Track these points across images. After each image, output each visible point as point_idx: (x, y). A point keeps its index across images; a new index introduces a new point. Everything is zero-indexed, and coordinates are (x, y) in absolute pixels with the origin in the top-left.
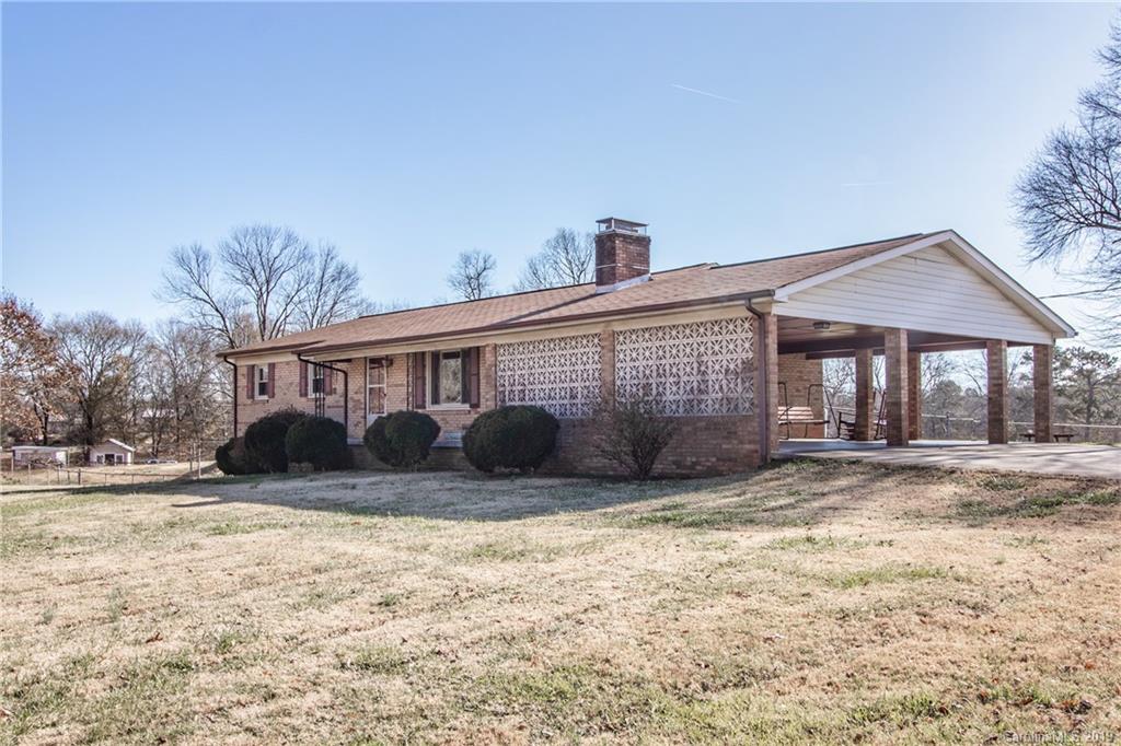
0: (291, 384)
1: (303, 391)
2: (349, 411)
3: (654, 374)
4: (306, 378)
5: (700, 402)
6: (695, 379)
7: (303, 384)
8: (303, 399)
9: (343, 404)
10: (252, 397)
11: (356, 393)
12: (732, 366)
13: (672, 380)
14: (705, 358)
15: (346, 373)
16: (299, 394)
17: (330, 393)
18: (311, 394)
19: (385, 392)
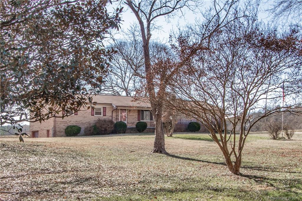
1: (93, 114)
4: (94, 111)
15: (112, 111)
16: (91, 115)
17: (105, 116)
18: (95, 116)
19: (126, 117)
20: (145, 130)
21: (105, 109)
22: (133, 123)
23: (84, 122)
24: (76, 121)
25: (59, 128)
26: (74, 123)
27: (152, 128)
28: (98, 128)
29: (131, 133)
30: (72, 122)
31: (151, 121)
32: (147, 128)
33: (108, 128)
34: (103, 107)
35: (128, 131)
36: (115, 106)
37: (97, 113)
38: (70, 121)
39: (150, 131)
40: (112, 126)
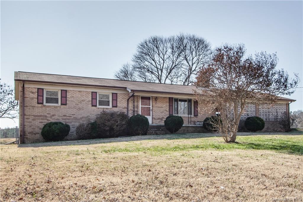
1: (94, 104)
3: (267, 112)
4: (96, 99)
5: (277, 118)
6: (276, 114)
7: (93, 101)
8: (94, 108)
12: (282, 112)
13: (271, 114)
14: (278, 110)
15: (128, 100)
16: (91, 105)
17: (116, 107)
18: (98, 106)
19: (151, 109)
20: (180, 130)
21: (115, 96)
22: (162, 119)
23: (79, 117)
24: (65, 116)
25: (30, 127)
26: (60, 118)
27: (191, 125)
28: (99, 127)
29: (157, 134)
30: (56, 117)
31: (190, 116)
32: (183, 125)
33: (115, 127)
34: (113, 93)
35: (153, 131)
36: (130, 91)
37: (101, 103)
38: (53, 115)
39: (188, 130)
40: (124, 123)
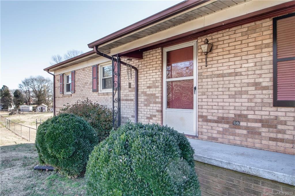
0: (86, 83)
1: (95, 88)
2: (141, 105)
4: (97, 78)
7: (95, 82)
8: (95, 94)
9: (133, 97)
10: (63, 93)
11: (149, 87)
16: (92, 90)
18: (101, 90)
